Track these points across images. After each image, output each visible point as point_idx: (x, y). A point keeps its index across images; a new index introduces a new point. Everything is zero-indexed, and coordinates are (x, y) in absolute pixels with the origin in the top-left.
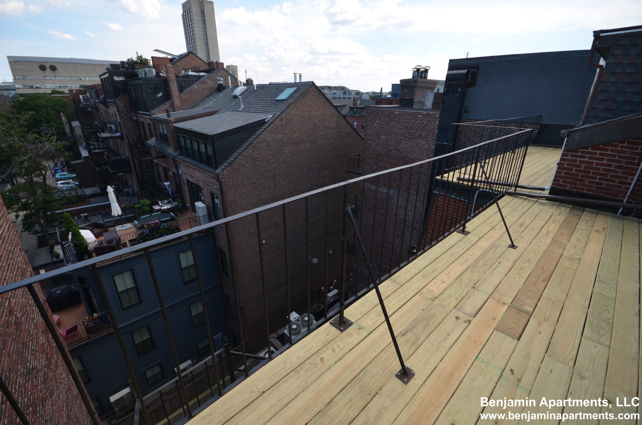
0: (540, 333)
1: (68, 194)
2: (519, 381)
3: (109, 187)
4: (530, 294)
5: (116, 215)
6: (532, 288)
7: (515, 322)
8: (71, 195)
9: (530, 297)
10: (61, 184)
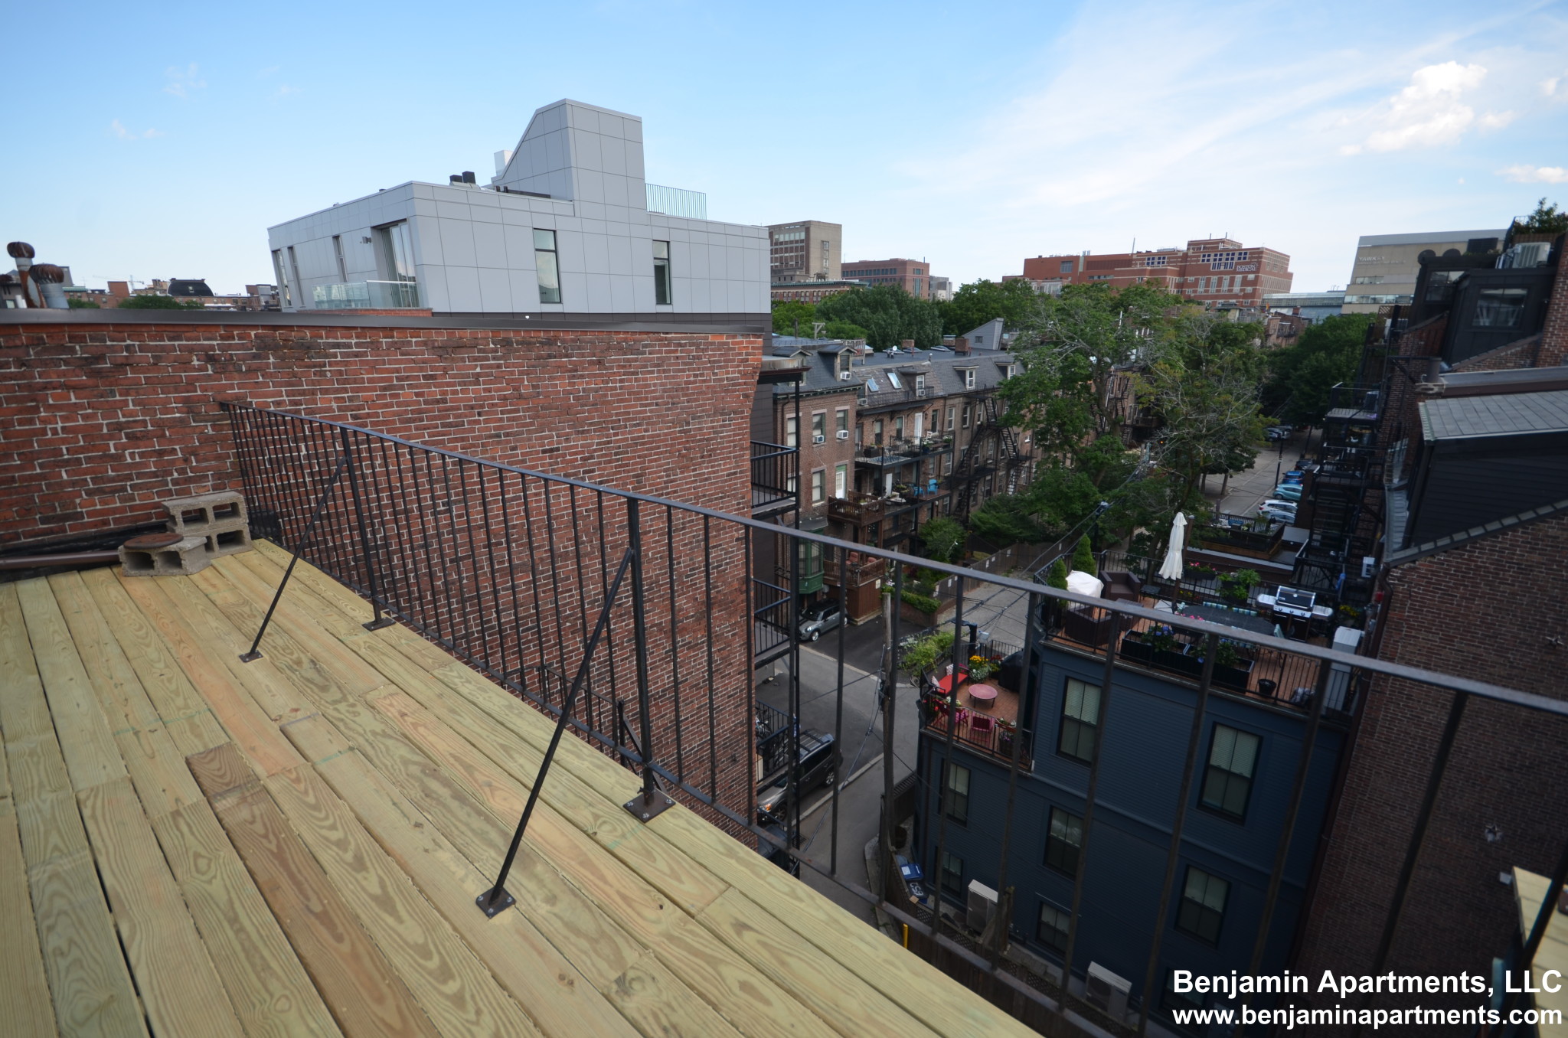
0: (164, 791)
1: (1248, 526)
2: (136, 733)
3: (1180, 516)
4: (259, 828)
5: (1166, 577)
6: (270, 842)
7: (219, 769)
8: (1251, 530)
9: (252, 822)
10: (1270, 505)
